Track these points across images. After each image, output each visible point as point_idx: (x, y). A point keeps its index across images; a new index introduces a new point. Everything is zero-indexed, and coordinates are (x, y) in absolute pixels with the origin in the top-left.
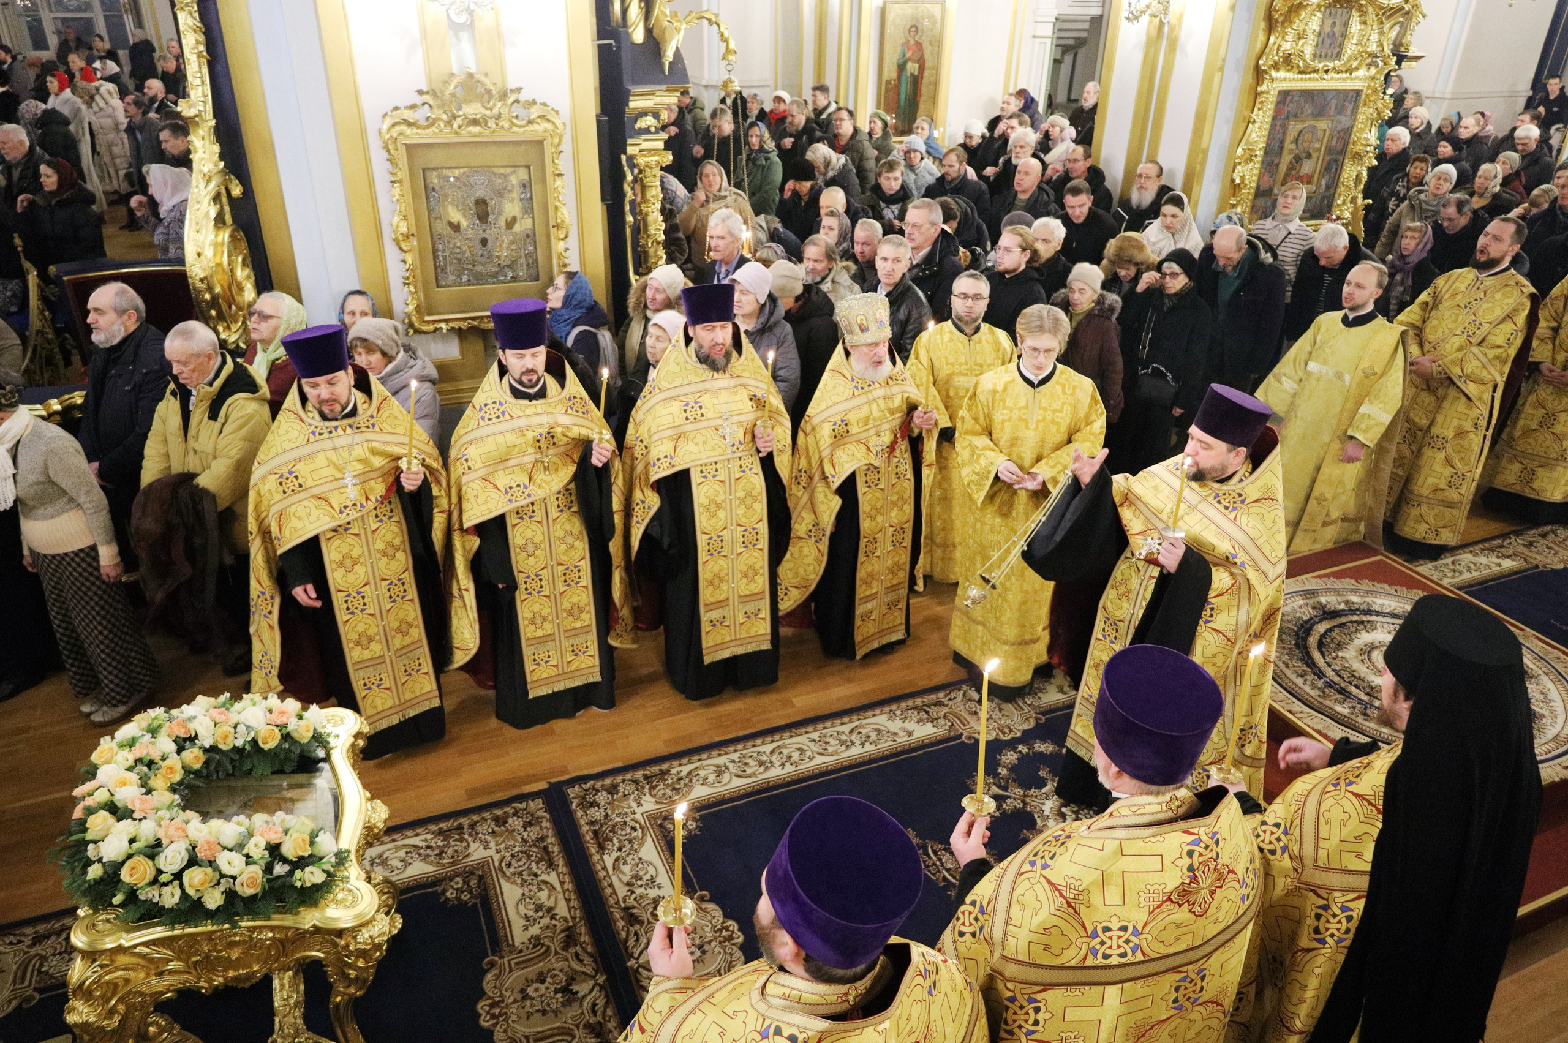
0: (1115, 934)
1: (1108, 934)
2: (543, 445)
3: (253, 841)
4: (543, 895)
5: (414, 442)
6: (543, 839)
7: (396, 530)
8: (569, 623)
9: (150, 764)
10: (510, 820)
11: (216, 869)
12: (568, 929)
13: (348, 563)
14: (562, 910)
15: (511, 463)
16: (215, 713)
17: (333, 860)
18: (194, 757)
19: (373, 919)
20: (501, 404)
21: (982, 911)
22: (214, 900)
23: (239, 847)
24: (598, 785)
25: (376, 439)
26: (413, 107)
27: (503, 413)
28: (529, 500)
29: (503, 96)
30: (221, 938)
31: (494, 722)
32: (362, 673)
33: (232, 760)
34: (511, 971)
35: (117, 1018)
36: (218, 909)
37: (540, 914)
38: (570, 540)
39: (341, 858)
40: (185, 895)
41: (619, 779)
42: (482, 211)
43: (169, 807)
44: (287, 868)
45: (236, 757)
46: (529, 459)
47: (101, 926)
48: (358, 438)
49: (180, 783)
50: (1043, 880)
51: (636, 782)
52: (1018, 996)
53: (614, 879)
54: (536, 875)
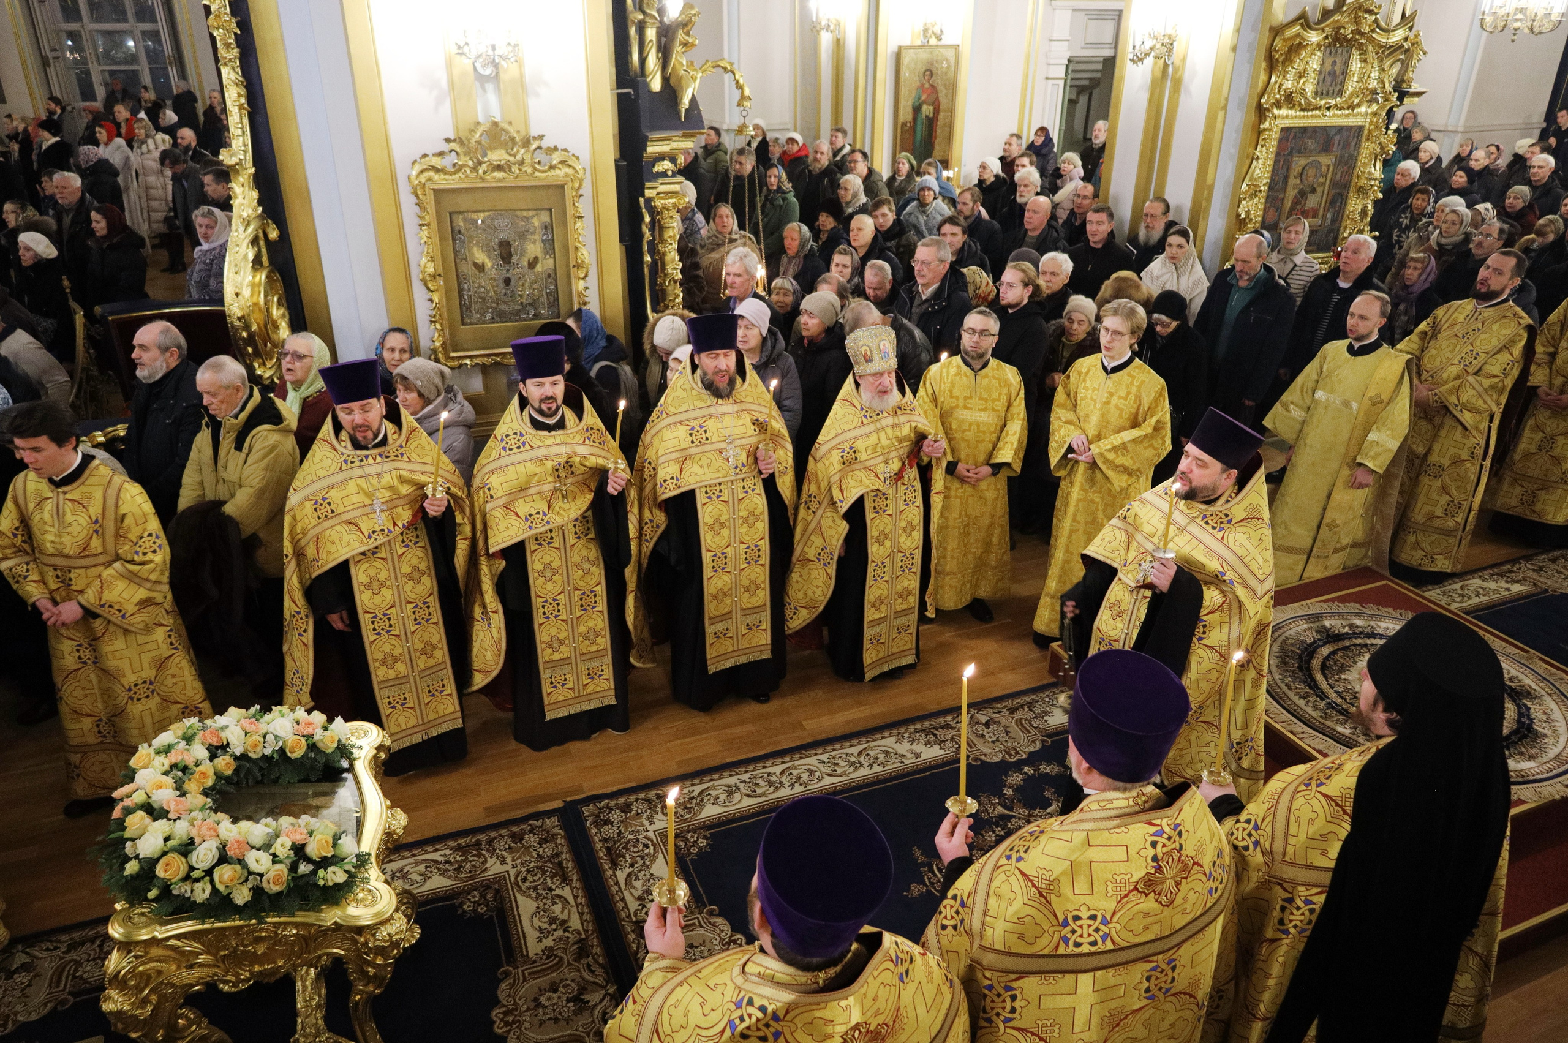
0: (1084, 922)
1: (1079, 923)
2: (562, 475)
3: (279, 841)
4: (557, 908)
5: (441, 472)
6: (558, 855)
7: (421, 555)
8: (585, 646)
9: (185, 769)
10: (526, 837)
11: (245, 866)
12: (581, 941)
13: (375, 585)
14: (575, 923)
15: (531, 491)
16: (245, 723)
17: (354, 860)
18: (224, 763)
19: (391, 918)
20: (522, 435)
21: (963, 904)
22: (242, 896)
23: (267, 847)
24: (612, 804)
25: (405, 468)
26: (441, 154)
27: (524, 443)
28: (548, 527)
29: (526, 143)
30: (248, 933)
31: (513, 745)
32: (387, 692)
33: (261, 769)
34: (525, 980)
35: (149, 1008)
36: (246, 904)
37: (554, 926)
38: (586, 565)
39: (362, 860)
40: (215, 891)
41: (632, 798)
42: (506, 252)
43: (202, 809)
44: (311, 867)
45: (265, 765)
46: (548, 487)
47: (136, 919)
48: (388, 466)
49: (212, 788)
50: (1017, 872)
51: (649, 801)
52: (996, 985)
53: (626, 894)
54: (550, 889)
